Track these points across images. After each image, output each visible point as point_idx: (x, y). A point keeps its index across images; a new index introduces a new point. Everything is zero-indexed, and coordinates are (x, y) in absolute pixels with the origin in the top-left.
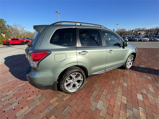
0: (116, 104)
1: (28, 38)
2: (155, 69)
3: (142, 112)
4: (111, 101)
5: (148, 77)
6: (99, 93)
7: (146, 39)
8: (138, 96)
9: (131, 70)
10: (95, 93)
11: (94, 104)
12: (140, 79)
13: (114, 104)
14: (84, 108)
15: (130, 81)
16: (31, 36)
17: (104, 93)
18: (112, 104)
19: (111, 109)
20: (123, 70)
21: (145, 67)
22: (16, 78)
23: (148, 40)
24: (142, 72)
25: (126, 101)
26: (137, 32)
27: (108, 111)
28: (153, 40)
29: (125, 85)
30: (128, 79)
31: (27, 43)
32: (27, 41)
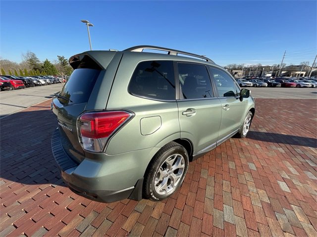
0: (255, 207)
1: (9, 77)
2: (283, 133)
3: (299, 213)
4: (244, 203)
5: (278, 149)
6: (216, 189)
7: (248, 82)
8: (281, 185)
9: (248, 139)
10: (210, 191)
11: (218, 215)
12: (270, 155)
13: (251, 208)
14: (204, 227)
15: (257, 160)
16: (16, 72)
17: (225, 188)
18: (248, 207)
19: (250, 217)
20: (237, 140)
21: (266, 132)
22: (5, 180)
23: (252, 85)
24: (267, 141)
25: (268, 198)
26: (232, 71)
27: (248, 223)
28: (258, 84)
29: (252, 166)
30: (253, 156)
31: (5, 88)
32: (5, 83)
